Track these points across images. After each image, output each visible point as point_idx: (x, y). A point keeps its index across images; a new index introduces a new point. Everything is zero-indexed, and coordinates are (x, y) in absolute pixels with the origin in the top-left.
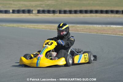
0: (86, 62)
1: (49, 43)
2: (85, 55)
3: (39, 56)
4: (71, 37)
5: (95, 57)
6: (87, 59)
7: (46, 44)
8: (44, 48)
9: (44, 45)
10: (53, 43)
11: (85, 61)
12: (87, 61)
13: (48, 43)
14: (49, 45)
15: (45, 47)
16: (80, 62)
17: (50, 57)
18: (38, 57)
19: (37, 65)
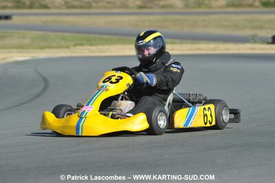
0: (208, 125)
1: (113, 79)
2: (205, 109)
3: (84, 109)
4: (173, 63)
5: (235, 112)
6: (209, 118)
7: (104, 82)
8: (100, 89)
9: (101, 84)
10: (121, 78)
11: (206, 124)
12: (211, 123)
13: (109, 78)
14: (111, 82)
15: (102, 87)
16: (190, 126)
17: (111, 113)
18: (80, 111)
19: (77, 132)
